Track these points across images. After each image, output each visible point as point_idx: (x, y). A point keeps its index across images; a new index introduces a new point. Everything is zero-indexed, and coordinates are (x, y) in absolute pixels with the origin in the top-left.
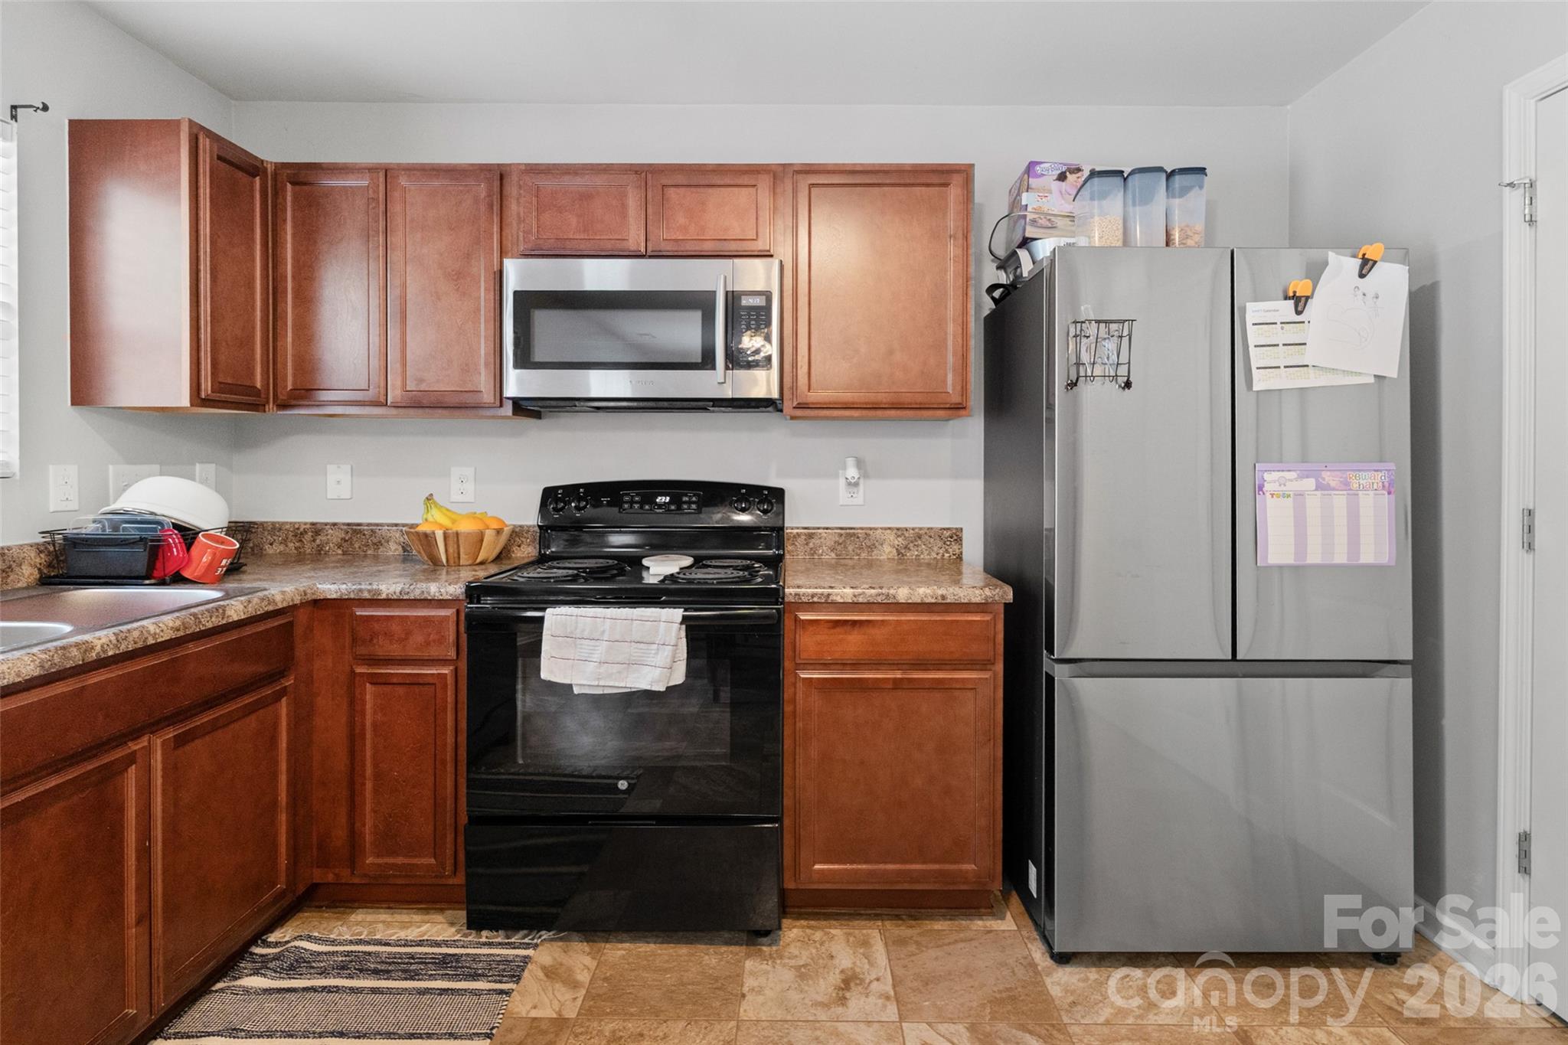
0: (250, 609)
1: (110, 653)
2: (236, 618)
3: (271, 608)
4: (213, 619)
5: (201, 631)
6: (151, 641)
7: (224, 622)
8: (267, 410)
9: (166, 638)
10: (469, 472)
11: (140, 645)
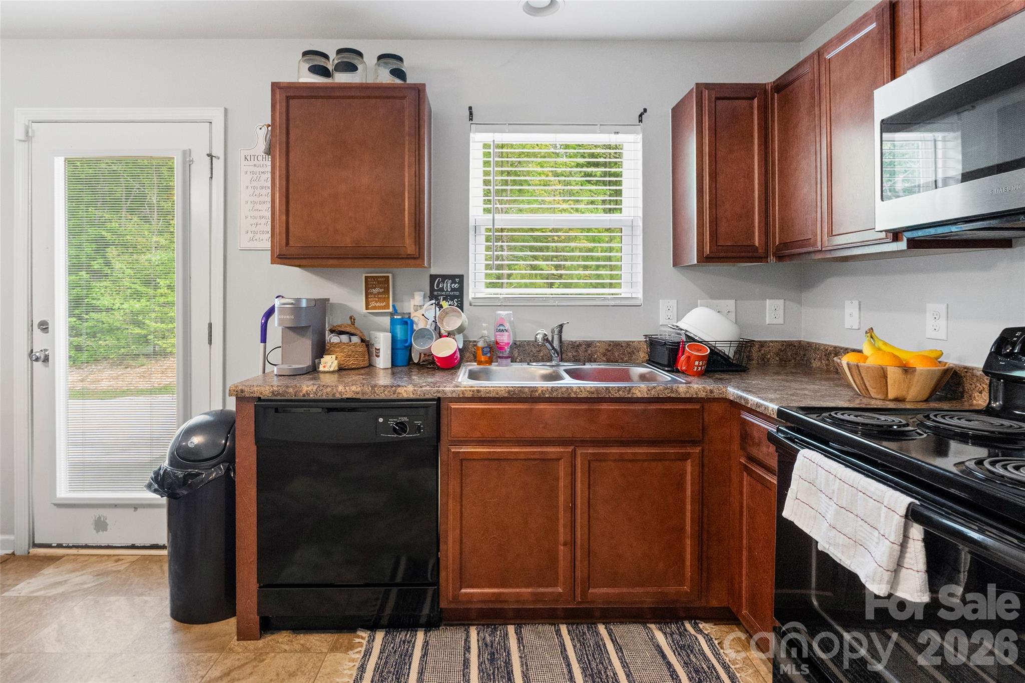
0: (653, 393)
1: (547, 396)
2: (639, 395)
3: (673, 395)
4: (620, 392)
5: (610, 398)
6: (573, 395)
7: (629, 396)
8: (769, 261)
9: (583, 395)
10: (942, 308)
11: (566, 396)
